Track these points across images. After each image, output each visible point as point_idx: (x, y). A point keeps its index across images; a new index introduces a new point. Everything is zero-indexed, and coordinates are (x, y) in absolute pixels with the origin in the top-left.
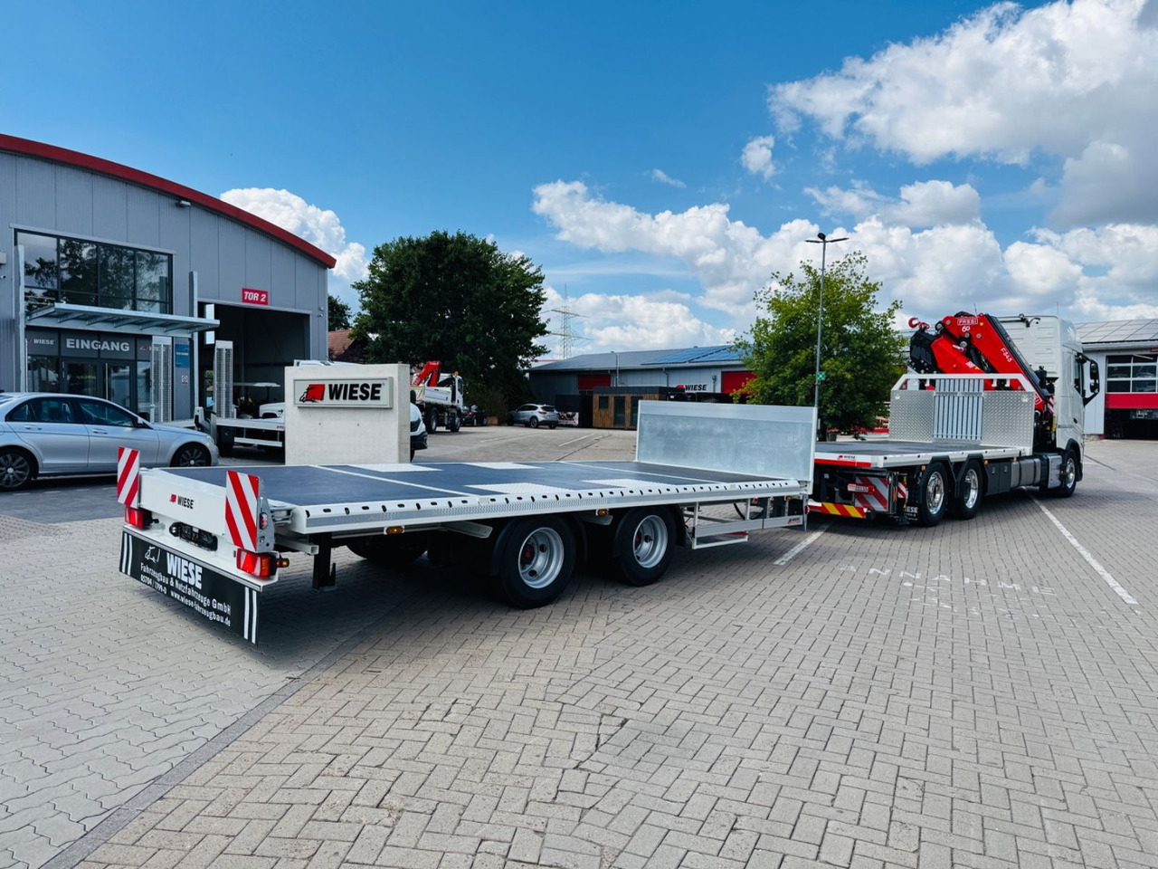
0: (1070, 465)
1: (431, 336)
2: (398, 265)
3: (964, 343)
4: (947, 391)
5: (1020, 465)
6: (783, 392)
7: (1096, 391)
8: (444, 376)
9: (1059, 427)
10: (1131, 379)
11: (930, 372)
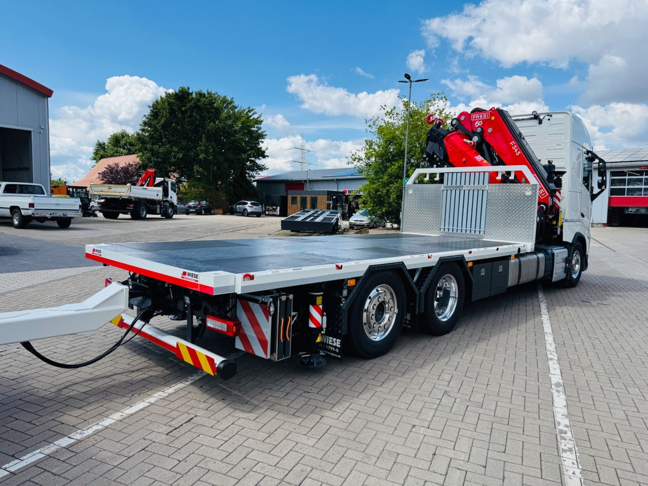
0: (576, 257)
1: (176, 155)
2: (156, 109)
3: (476, 139)
4: (454, 184)
5: (520, 262)
6: (382, 192)
7: (603, 188)
8: (159, 180)
9: (566, 221)
10: (626, 187)
11: (442, 166)
